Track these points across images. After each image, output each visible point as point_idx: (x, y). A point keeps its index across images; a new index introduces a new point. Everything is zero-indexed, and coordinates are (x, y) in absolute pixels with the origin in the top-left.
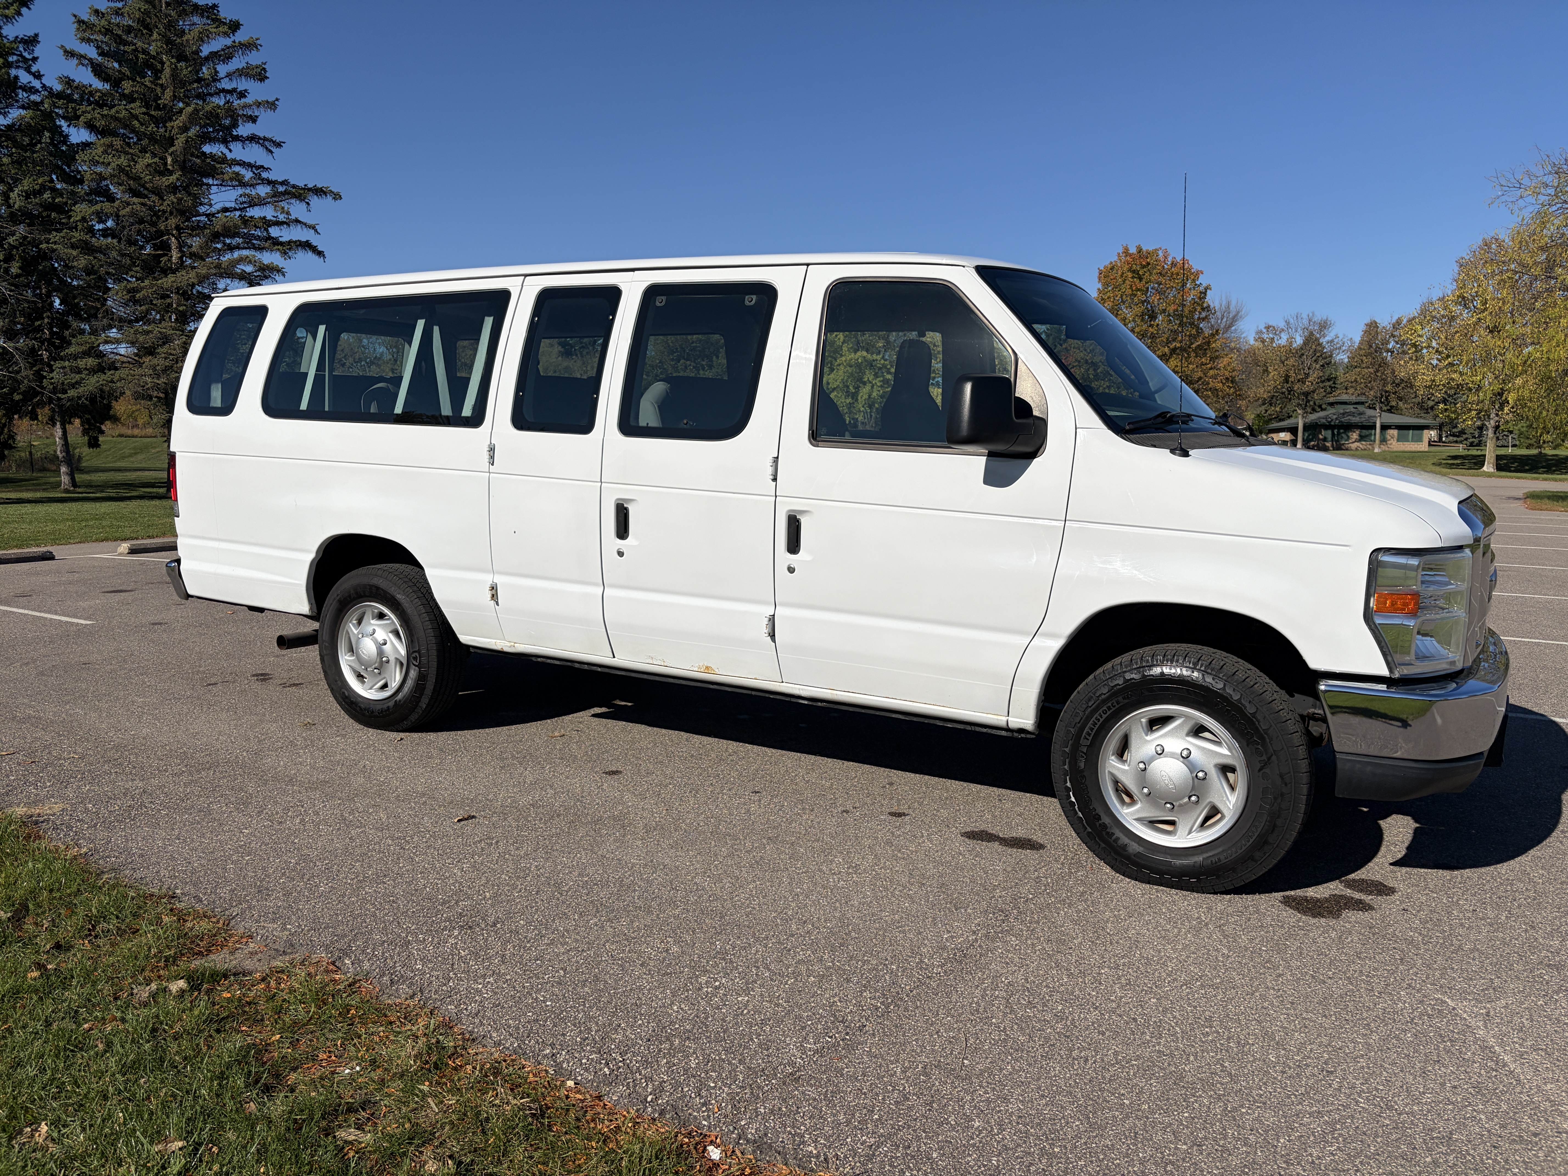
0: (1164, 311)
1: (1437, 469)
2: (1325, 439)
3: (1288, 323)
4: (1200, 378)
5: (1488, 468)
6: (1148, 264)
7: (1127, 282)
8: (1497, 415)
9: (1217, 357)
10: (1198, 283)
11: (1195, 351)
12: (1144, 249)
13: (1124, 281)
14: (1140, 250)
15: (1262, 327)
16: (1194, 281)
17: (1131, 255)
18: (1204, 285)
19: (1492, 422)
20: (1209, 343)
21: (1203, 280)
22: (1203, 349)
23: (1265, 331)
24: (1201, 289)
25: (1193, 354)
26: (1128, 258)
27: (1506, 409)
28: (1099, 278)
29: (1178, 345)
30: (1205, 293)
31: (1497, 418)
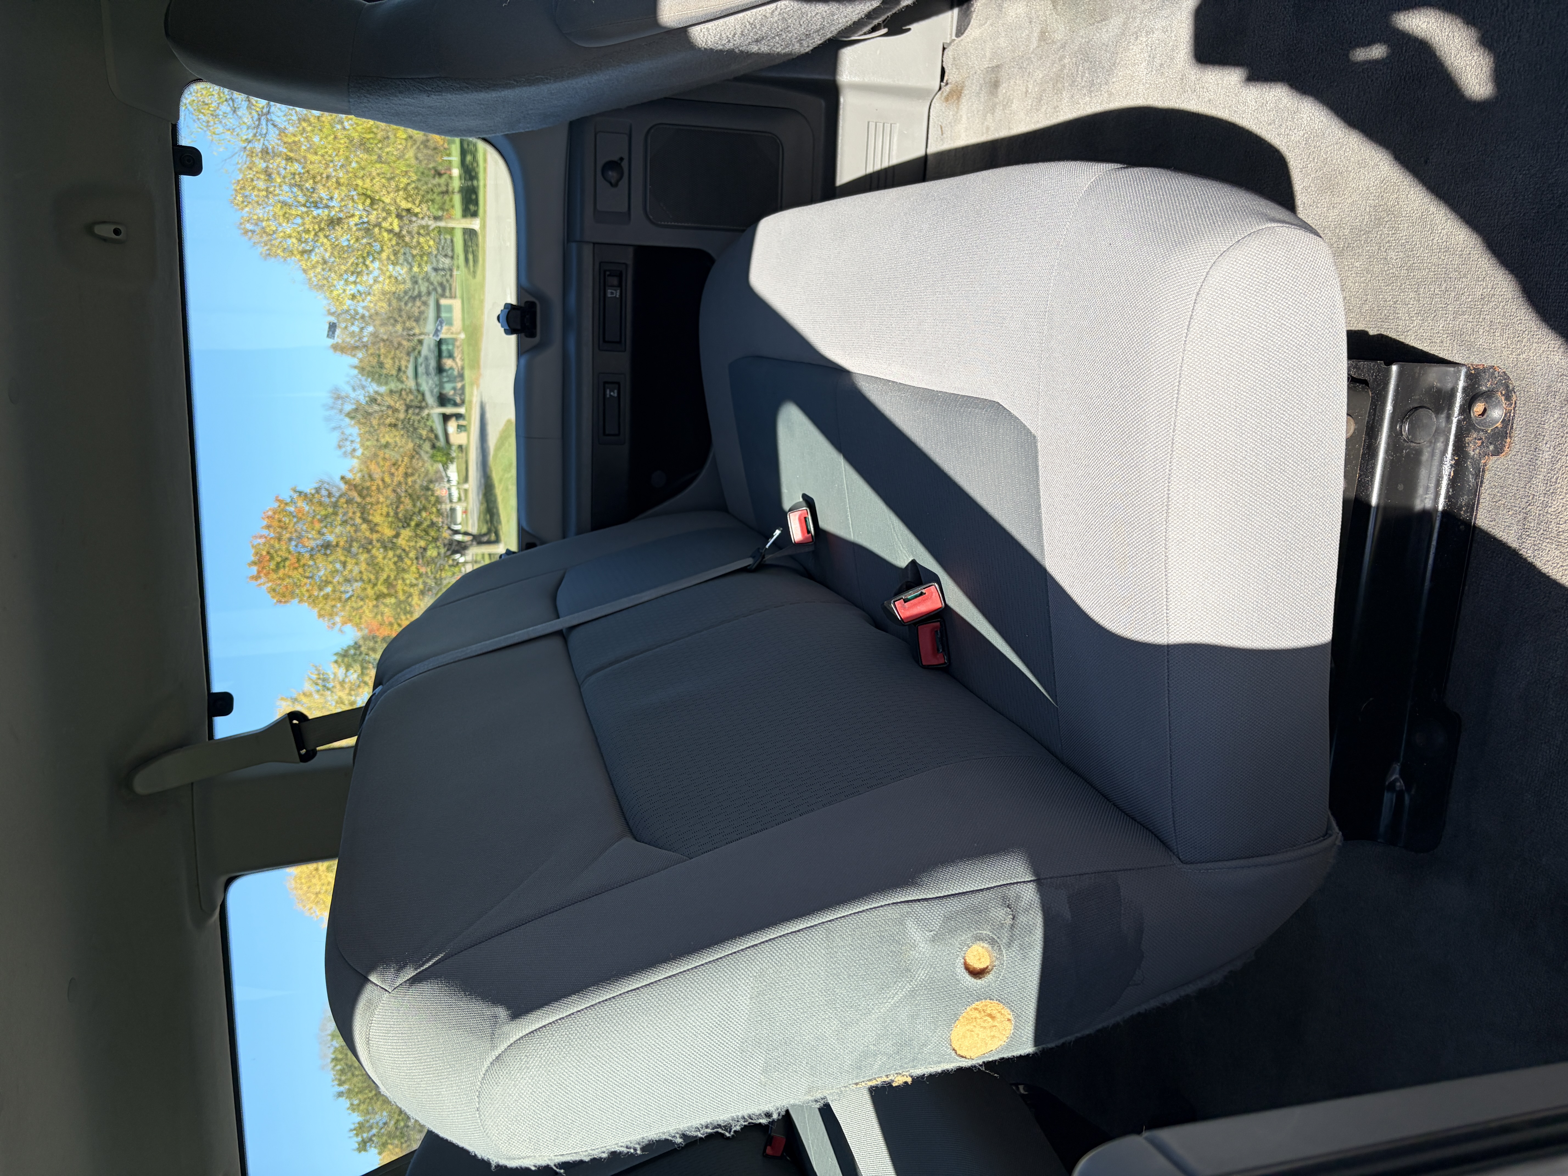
0: (320, 533)
1: (479, 272)
2: (454, 389)
3: (334, 429)
4: (394, 491)
5: (475, 224)
6: (268, 553)
7: (290, 573)
8: (423, 218)
9: (370, 476)
10: (289, 500)
11: (364, 498)
12: (253, 558)
13: (289, 577)
14: (254, 563)
15: (340, 452)
16: (286, 504)
17: (259, 572)
18: (292, 493)
19: (430, 223)
20: (355, 486)
21: (286, 495)
22: (362, 491)
23: (343, 450)
24: (295, 496)
25: (368, 499)
26: (262, 575)
27: (417, 210)
28: (285, 602)
29: (358, 514)
30: (300, 493)
31: (426, 219)
